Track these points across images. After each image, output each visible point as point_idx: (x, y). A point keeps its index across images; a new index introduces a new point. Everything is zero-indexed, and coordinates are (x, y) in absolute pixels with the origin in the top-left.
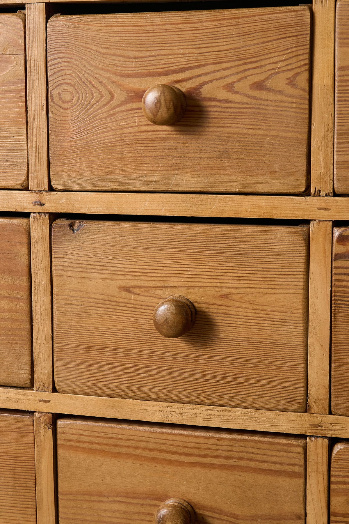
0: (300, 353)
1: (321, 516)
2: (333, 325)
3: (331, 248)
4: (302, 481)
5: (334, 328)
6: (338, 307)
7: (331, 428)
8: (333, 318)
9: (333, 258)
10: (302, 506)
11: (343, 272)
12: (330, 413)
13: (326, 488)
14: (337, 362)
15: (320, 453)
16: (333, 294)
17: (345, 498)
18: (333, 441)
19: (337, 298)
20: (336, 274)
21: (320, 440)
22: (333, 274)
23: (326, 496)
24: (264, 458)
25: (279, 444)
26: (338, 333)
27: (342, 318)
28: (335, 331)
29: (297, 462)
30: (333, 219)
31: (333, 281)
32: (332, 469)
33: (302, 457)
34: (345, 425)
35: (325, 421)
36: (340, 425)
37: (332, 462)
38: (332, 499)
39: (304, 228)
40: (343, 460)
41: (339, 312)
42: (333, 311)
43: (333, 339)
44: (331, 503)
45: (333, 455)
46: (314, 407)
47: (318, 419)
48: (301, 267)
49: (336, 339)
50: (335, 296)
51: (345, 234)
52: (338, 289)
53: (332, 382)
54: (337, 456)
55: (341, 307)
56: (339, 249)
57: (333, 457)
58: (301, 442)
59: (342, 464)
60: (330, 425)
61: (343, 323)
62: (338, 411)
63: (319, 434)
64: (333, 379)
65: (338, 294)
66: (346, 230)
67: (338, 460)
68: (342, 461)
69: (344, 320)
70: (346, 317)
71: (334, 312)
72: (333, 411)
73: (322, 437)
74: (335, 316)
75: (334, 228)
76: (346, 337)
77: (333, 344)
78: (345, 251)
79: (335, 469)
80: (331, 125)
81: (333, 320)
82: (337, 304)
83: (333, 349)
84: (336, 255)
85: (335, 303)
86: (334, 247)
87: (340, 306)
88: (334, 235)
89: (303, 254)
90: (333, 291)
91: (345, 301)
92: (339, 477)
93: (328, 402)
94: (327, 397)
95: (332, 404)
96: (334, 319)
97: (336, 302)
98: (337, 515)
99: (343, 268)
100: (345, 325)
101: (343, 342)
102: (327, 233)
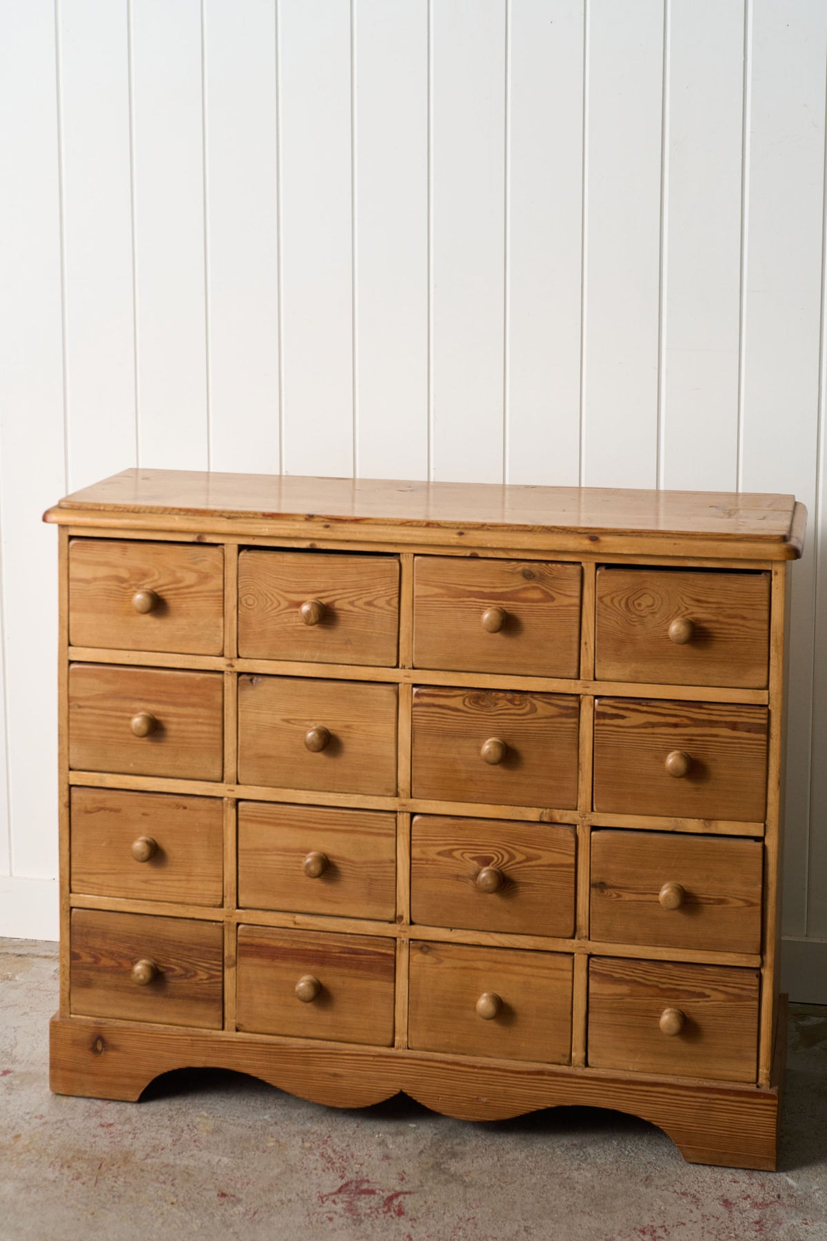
0: (394, 762)
1: (406, 860)
2: (413, 745)
3: (411, 699)
4: (394, 839)
5: (414, 747)
6: (416, 735)
7: (412, 807)
9: (413, 706)
10: (394, 855)
11: (419, 714)
12: (411, 797)
13: (409, 843)
15: (405, 822)
16: (413, 727)
17: (420, 849)
18: (413, 815)
19: (415, 729)
21: (405, 814)
22: (413, 715)
23: (409, 848)
24: (372, 825)
25: (380, 816)
26: (416, 750)
27: (418, 741)
28: (414, 749)
29: (391, 827)
30: (413, 683)
31: (413, 719)
32: (412, 832)
33: (395, 824)
34: (420, 805)
35: (408, 803)
36: (417, 805)
37: (412, 828)
38: (413, 850)
39: (396, 687)
40: (419, 826)
41: (416, 737)
42: (413, 737)
43: (413, 753)
44: (412, 852)
46: (402, 794)
47: (404, 801)
48: (393, 710)
49: (415, 753)
51: (420, 692)
52: (415, 724)
53: (412, 779)
54: (415, 824)
55: (418, 735)
56: (416, 701)
57: (413, 824)
58: (394, 815)
59: (418, 828)
60: (411, 805)
62: (416, 796)
63: (405, 810)
64: (413, 777)
65: (416, 727)
66: (420, 689)
67: (416, 826)
69: (419, 743)
70: (421, 741)
72: (413, 796)
73: (407, 812)
74: (414, 740)
75: (413, 688)
76: (420, 752)
77: (413, 756)
78: (420, 702)
79: (414, 832)
80: (411, 629)
81: (413, 742)
82: (415, 733)
83: (413, 759)
84: (415, 704)
86: (413, 699)
88: (413, 692)
89: (395, 703)
90: (413, 725)
91: (420, 731)
92: (417, 837)
93: (410, 791)
94: (409, 788)
95: (413, 792)
97: (415, 731)
98: (415, 859)
99: (418, 712)
100: (419, 745)
101: (419, 755)
102: (409, 691)
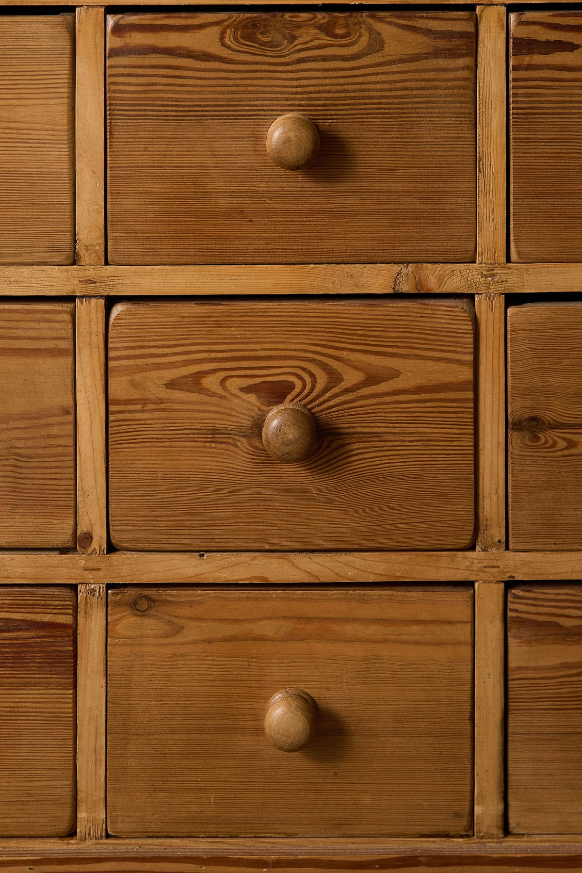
0: (66, 184)
1: (97, 406)
2: (108, 144)
3: (104, 41)
4: (70, 360)
5: (110, 148)
6: (114, 119)
7: (107, 283)
8: (108, 134)
9: (107, 55)
10: (71, 396)
11: (120, 73)
12: (107, 263)
13: (103, 367)
14: (115, 193)
15: (94, 319)
16: (108, 102)
17: (129, 378)
18: (111, 301)
19: (113, 107)
20: (111, 75)
21: (93, 301)
22: (107, 76)
23: (103, 378)
24: (18, 333)
25: (37, 311)
26: (115, 154)
27: (121, 133)
28: (110, 152)
29: (63, 334)
30: (106, 4)
31: (107, 84)
32: (110, 340)
33: (70, 326)
34: (126, 278)
35: (100, 275)
36: (120, 278)
37: (110, 330)
38: (111, 381)
39: (68, 17)
40: (125, 326)
41: (116, 125)
42: (108, 124)
43: (108, 162)
44: (109, 387)
45: (112, 320)
46: (85, 257)
47: (90, 272)
48: (65, 69)
49: (113, 162)
50: (110, 104)
51: (122, 22)
52: (113, 95)
53: (108, 220)
54: (117, 321)
55: (119, 119)
56: (114, 42)
57: (111, 323)
58: (67, 307)
59: (123, 331)
60: (106, 279)
61: (121, 140)
62: (117, 259)
63: (92, 293)
64: (109, 216)
65: (114, 102)
66: (123, 18)
67: (118, 326)
68: (124, 328)
69: (122, 136)
70: (126, 132)
71: (109, 126)
72: (109, 261)
73: (97, 296)
74: (110, 132)
75: (108, 16)
76: (126, 159)
77: (108, 169)
78: (122, 45)
79: (115, 340)
81: (108, 137)
82: (113, 115)
83: (108, 175)
84: (111, 50)
85: (110, 115)
86: (108, 39)
87: (117, 117)
88: (107, 24)
89: (68, 50)
90: (107, 99)
91: (124, 110)
92: (120, 350)
93: (103, 248)
94: (102, 241)
95: (109, 250)
96: (110, 135)
97: (112, 112)
98: (117, 402)
99: (120, 67)
100: (124, 142)
101: (122, 165)
102: (99, 22)
